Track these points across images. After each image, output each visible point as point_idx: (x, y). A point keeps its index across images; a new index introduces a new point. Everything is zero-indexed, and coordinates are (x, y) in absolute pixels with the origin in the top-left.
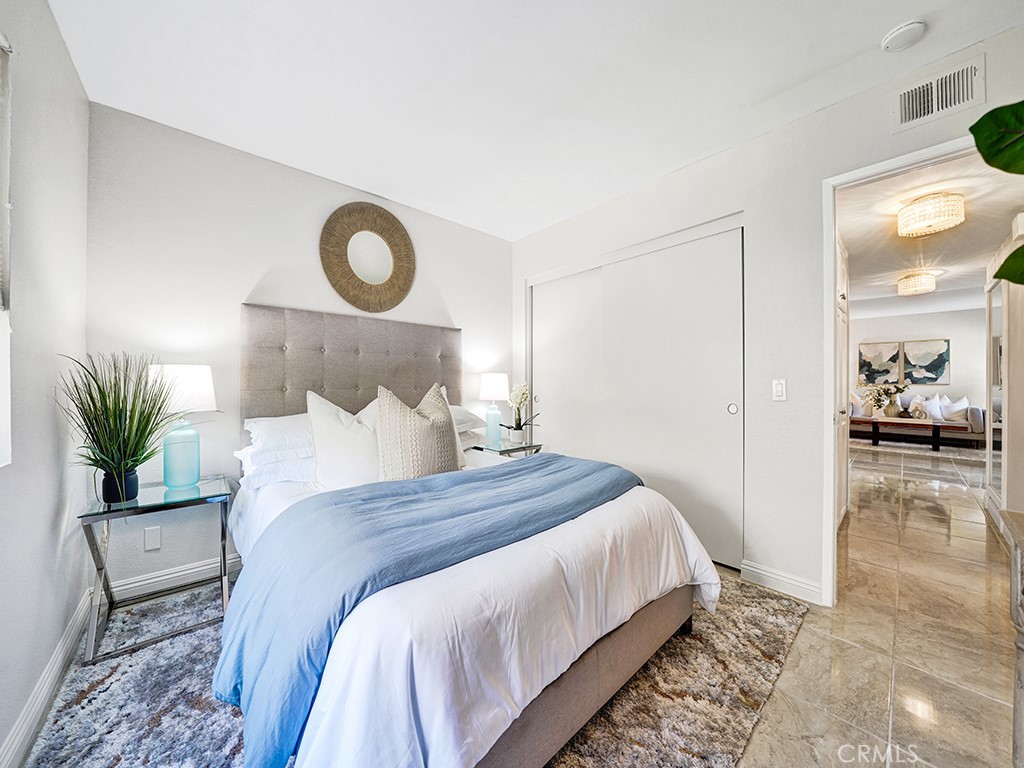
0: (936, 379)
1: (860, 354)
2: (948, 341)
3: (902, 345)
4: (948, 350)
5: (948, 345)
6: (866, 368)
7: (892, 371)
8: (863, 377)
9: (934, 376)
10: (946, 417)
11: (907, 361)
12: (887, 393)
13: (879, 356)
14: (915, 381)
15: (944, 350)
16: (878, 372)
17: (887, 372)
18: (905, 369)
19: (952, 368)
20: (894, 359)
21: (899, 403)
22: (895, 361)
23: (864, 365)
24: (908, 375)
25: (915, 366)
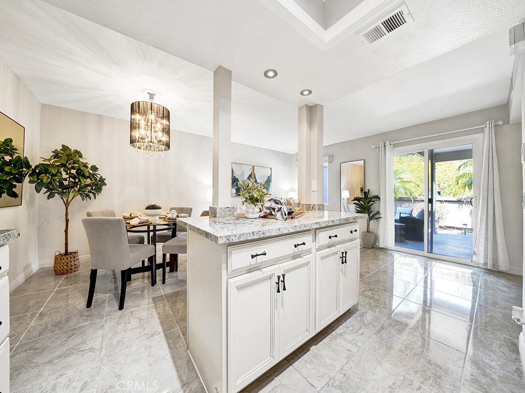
1: (233, 171)
4: (271, 175)
6: (235, 184)
8: (234, 190)
13: (243, 174)
23: (235, 181)
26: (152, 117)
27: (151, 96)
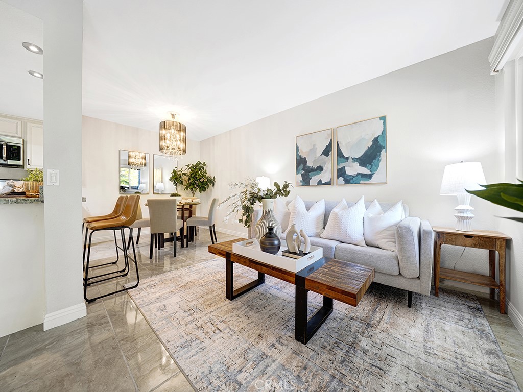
0: (369, 177)
1: (297, 148)
2: (383, 119)
3: (334, 132)
4: (384, 132)
5: (385, 123)
6: (301, 167)
7: (325, 168)
8: (300, 177)
9: (368, 172)
10: (370, 238)
11: (340, 154)
13: (314, 149)
14: (348, 181)
15: (379, 133)
16: (313, 170)
17: (320, 169)
18: (338, 164)
19: (389, 157)
20: (326, 152)
23: (301, 162)
24: (341, 172)
25: (347, 159)
26: (173, 131)
27: (173, 116)
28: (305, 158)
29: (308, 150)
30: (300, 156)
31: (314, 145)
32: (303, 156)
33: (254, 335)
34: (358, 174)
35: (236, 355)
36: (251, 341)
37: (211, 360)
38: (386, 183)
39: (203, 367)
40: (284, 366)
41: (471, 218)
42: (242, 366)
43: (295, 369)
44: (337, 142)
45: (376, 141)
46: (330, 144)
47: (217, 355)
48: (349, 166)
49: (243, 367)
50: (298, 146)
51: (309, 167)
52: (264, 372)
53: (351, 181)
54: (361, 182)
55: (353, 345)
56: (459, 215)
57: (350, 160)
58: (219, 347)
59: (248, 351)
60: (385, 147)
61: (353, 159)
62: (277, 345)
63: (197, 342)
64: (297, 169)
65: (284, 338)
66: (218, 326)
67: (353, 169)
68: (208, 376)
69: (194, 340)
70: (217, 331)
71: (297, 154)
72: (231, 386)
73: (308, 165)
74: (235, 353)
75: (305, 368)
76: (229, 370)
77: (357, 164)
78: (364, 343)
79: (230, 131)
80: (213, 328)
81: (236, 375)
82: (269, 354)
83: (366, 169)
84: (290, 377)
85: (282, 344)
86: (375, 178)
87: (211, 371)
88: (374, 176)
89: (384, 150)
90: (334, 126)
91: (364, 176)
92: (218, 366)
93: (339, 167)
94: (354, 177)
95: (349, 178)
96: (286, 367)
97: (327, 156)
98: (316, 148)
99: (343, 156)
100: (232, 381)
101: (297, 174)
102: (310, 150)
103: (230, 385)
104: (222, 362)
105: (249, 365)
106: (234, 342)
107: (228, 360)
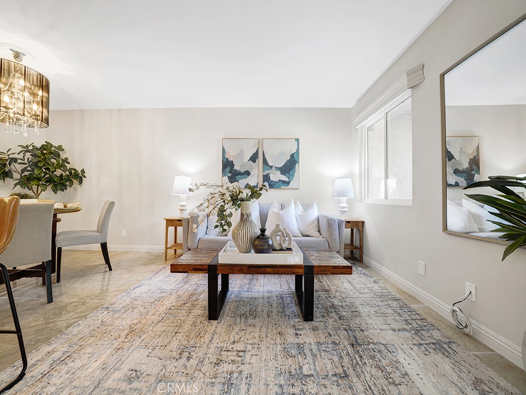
0: (288, 183)
1: (224, 150)
2: (297, 140)
3: (260, 142)
4: (298, 150)
5: (298, 144)
6: (228, 169)
7: (252, 173)
8: (226, 180)
9: (287, 180)
10: (303, 230)
11: (265, 162)
12: (236, 199)
13: (241, 154)
14: (272, 185)
15: (295, 151)
16: (240, 174)
17: (248, 173)
18: (264, 170)
19: (301, 171)
20: (254, 158)
21: (255, 217)
22: (254, 162)
23: (227, 165)
24: (266, 178)
25: (271, 167)
27: (17, 55)
28: (232, 161)
29: (236, 154)
30: (227, 159)
31: (242, 151)
32: (230, 159)
33: (275, 336)
34: (280, 180)
35: (284, 359)
36: (278, 341)
37: (269, 379)
38: (298, 189)
39: (271, 390)
40: (319, 342)
41: (347, 211)
42: (297, 363)
43: (327, 339)
44: (263, 152)
45: (292, 156)
46: (257, 153)
47: (269, 371)
48: (272, 174)
49: (299, 363)
50: (225, 148)
51: (236, 170)
52: (314, 356)
53: (274, 186)
54: (282, 187)
55: (333, 306)
56: (342, 210)
57: (274, 168)
58: (261, 365)
59: (286, 350)
60: (298, 162)
61: (276, 168)
62: (298, 332)
63: (235, 375)
64: (223, 171)
65: (297, 325)
66: (235, 349)
67: (276, 176)
68: (284, 391)
69: (229, 376)
70: (241, 354)
71: (223, 157)
72: (309, 382)
73: (235, 168)
74: (280, 358)
75: (330, 335)
76: (293, 373)
77: (279, 172)
78: (336, 302)
79: (119, 110)
80: (234, 354)
81: (301, 373)
82: (302, 342)
83: (285, 177)
84: (329, 346)
85: (301, 330)
86: (292, 185)
87: (281, 386)
88: (291, 183)
89: (297, 164)
90: (261, 137)
91: (284, 183)
92: (282, 378)
93: (265, 174)
94: (277, 183)
95: (272, 184)
96: (322, 342)
97: (254, 163)
98: (244, 154)
99: (268, 164)
100: (304, 379)
101: (223, 176)
102: (237, 154)
103: (307, 382)
104: (280, 373)
105: (300, 359)
106: (268, 352)
107: (282, 367)
